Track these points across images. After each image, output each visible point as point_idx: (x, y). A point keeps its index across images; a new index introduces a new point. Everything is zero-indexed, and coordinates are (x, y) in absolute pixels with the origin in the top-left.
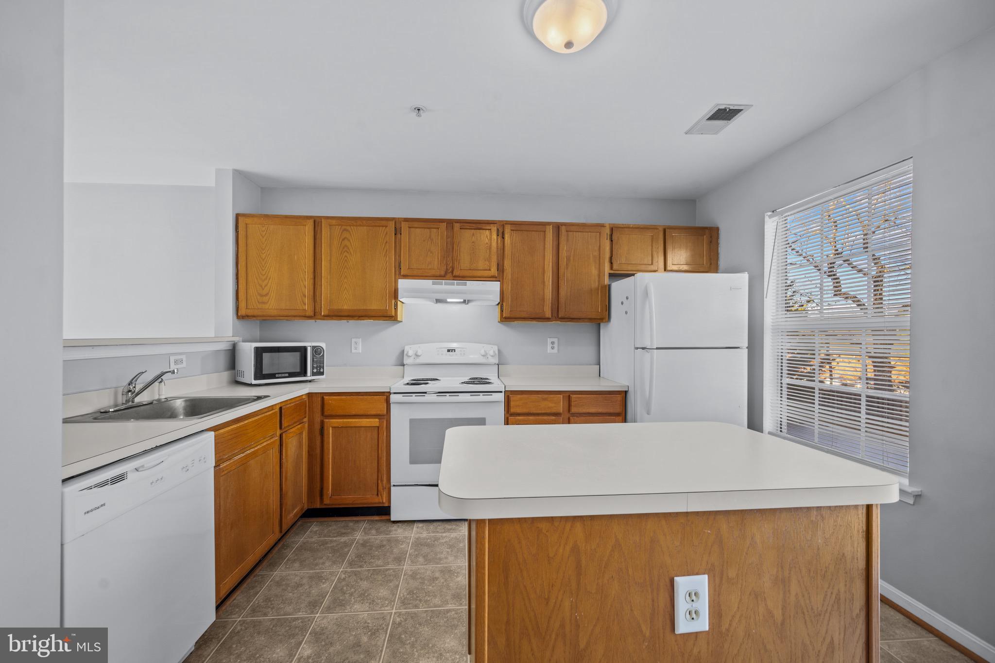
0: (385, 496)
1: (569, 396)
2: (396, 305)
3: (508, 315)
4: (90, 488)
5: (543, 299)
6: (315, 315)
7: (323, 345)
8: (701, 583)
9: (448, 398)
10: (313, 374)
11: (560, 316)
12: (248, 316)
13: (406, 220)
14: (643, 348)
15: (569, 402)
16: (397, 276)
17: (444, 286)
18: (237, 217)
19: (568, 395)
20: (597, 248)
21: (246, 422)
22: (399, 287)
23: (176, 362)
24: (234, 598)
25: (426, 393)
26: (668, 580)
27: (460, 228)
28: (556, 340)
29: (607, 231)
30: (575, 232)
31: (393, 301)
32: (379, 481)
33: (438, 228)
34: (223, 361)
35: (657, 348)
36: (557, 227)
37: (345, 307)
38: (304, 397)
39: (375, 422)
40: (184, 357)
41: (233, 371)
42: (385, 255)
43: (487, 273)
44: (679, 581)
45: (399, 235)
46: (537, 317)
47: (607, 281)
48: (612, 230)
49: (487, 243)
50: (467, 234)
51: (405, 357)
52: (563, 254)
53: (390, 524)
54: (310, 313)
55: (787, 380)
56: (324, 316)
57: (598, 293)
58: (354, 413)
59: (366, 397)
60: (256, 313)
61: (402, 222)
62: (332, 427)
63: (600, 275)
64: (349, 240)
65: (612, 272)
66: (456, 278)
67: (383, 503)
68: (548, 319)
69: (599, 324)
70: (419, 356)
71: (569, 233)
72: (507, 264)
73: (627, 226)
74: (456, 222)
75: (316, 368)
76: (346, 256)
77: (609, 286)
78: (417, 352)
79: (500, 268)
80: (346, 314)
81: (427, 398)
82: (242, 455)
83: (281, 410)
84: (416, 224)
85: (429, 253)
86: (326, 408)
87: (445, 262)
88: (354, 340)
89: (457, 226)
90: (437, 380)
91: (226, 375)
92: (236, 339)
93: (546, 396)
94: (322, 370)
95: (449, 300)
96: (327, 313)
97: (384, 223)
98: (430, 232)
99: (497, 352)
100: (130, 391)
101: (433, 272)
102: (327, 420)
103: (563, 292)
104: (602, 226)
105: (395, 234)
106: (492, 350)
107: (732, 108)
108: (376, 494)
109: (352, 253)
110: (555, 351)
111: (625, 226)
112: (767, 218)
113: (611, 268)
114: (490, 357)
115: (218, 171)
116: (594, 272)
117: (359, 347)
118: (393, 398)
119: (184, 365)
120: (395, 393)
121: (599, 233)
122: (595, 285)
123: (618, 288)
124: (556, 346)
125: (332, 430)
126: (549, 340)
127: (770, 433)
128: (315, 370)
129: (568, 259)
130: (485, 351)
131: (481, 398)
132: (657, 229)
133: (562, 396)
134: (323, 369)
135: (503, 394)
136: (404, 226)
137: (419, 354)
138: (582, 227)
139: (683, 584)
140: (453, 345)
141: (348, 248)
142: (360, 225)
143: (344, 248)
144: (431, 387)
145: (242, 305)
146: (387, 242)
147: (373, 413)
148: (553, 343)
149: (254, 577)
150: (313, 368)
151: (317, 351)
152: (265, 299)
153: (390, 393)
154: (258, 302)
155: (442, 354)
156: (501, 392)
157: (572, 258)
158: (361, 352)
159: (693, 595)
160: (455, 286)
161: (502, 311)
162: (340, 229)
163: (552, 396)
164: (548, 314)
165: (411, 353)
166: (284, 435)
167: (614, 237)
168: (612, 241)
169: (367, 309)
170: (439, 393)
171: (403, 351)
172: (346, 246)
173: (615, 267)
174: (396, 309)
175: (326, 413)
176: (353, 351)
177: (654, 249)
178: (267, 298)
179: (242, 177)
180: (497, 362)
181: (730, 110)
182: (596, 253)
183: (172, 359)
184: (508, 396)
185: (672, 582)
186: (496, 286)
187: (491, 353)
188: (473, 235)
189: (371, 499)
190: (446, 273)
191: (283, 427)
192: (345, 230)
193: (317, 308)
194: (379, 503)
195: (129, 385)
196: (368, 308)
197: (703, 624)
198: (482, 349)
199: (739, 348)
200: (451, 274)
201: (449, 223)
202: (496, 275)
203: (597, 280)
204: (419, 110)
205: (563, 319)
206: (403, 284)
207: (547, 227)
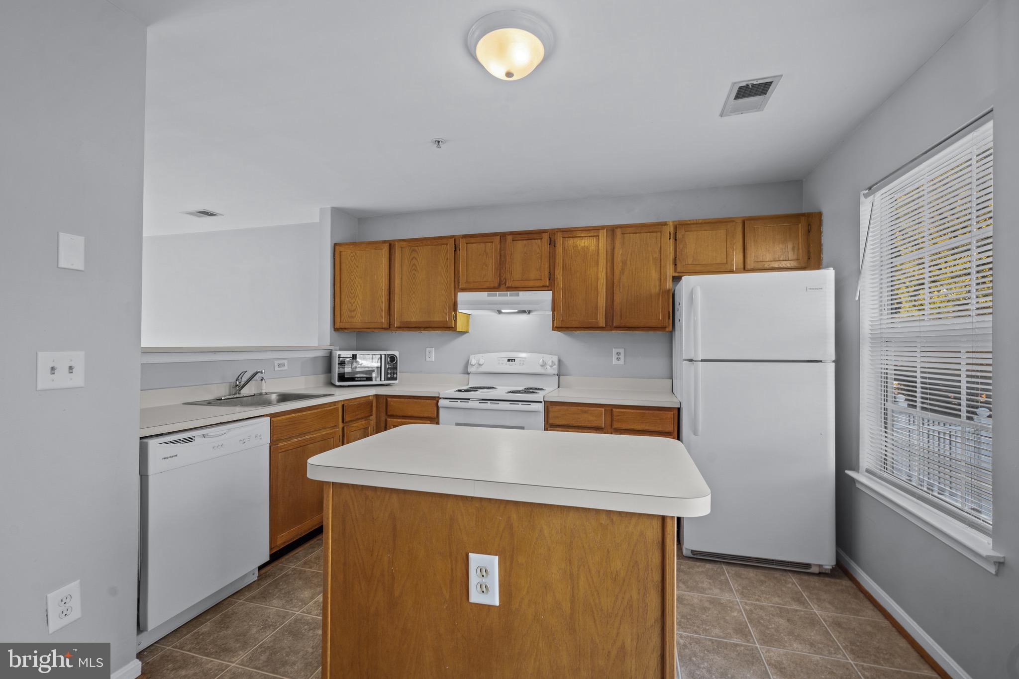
1: (612, 410)
2: (455, 317)
3: (560, 325)
4: (167, 443)
5: (596, 308)
6: (389, 327)
7: (397, 353)
8: (491, 562)
9: (489, 405)
10: (388, 379)
11: (615, 325)
12: (341, 329)
13: (465, 236)
14: (691, 360)
15: (612, 417)
16: (457, 289)
17: (498, 297)
18: (335, 246)
19: (610, 408)
20: (657, 250)
21: (304, 413)
22: (458, 299)
23: (279, 365)
24: (297, 552)
25: (469, 399)
26: (464, 555)
27: (513, 240)
28: (622, 351)
29: (670, 229)
30: (632, 233)
31: (453, 312)
33: (492, 242)
34: (321, 366)
35: (702, 361)
36: (612, 230)
37: (414, 320)
38: (371, 398)
40: (286, 362)
41: (329, 374)
42: (446, 271)
43: (538, 284)
44: (473, 556)
45: (458, 252)
46: (590, 326)
47: (669, 284)
48: (675, 228)
49: (538, 253)
50: (520, 244)
51: (469, 366)
52: (619, 258)
54: (386, 325)
56: (397, 328)
57: (659, 299)
58: (410, 414)
59: (419, 401)
60: (347, 326)
61: (461, 239)
63: (662, 278)
64: (416, 259)
65: (677, 275)
66: (509, 289)
68: (604, 329)
70: (482, 365)
71: (625, 235)
72: (559, 272)
73: (695, 222)
74: (509, 235)
75: (391, 374)
76: (414, 274)
78: (479, 361)
79: (551, 277)
80: (414, 326)
81: (471, 404)
82: (300, 439)
83: (345, 406)
84: (472, 240)
85: (484, 266)
86: (389, 408)
87: (498, 273)
88: (428, 349)
89: (509, 238)
90: (493, 388)
91: (322, 378)
92: (332, 348)
93: (586, 409)
94: (395, 376)
95: (503, 311)
96: (399, 325)
97: (444, 241)
98: (485, 247)
99: (556, 363)
100: (237, 385)
101: (487, 285)
102: (390, 419)
103: (617, 299)
104: (665, 224)
105: (455, 251)
106: (552, 360)
107: (755, 83)
109: (419, 270)
110: (622, 362)
111: (693, 222)
112: (862, 199)
113: (675, 271)
114: (548, 367)
115: (322, 211)
116: (654, 275)
117: (432, 356)
118: (442, 403)
119: (286, 368)
120: (445, 398)
121: (659, 233)
122: (655, 290)
124: (622, 356)
126: (615, 351)
128: (389, 376)
129: (624, 263)
130: (543, 361)
131: (520, 407)
132: (733, 221)
133: (603, 410)
134: (397, 374)
135: (544, 404)
136: (462, 243)
137: (481, 363)
138: (642, 228)
139: (476, 560)
140: (512, 355)
141: (416, 267)
142: (426, 245)
143: (412, 267)
144: (480, 394)
145: (338, 319)
146: (447, 260)
147: (426, 415)
148: (618, 354)
149: (318, 540)
150: (387, 373)
151: (390, 358)
152: (353, 314)
153: (439, 398)
154: (349, 317)
155: (502, 364)
156: (541, 402)
157: (628, 262)
158: (434, 360)
159: (484, 572)
160: (508, 297)
161: (553, 321)
162: (410, 250)
163: (592, 409)
164: (602, 323)
165: (474, 362)
166: (345, 428)
167: (679, 236)
168: (676, 240)
169: (430, 321)
170: (483, 400)
171: (468, 361)
172: (414, 264)
173: (679, 269)
174: (455, 321)
175: (389, 413)
176: (428, 359)
177: (729, 246)
178: (355, 312)
179: (339, 214)
180: (557, 372)
181: (753, 85)
182: (657, 255)
183: (276, 363)
184: (548, 407)
185: (467, 557)
186: (547, 296)
187: (550, 363)
188: (525, 245)
190: (500, 285)
191: (345, 421)
192: (413, 250)
193: (391, 321)
195: (237, 380)
196: (433, 319)
197: (494, 599)
198: (539, 358)
199: (821, 361)
200: (504, 285)
201: (503, 236)
202: (548, 284)
203: (657, 283)
204: (439, 142)
205: (618, 328)
206: (462, 297)
207: (601, 231)
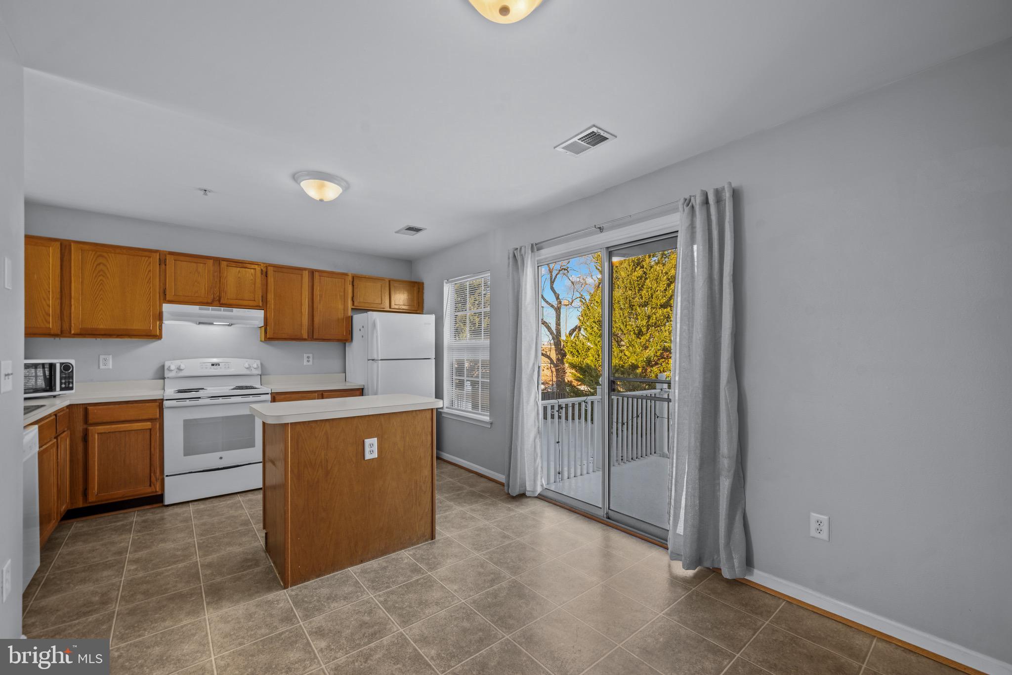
0: (158, 485)
1: (322, 394)
2: (161, 326)
3: (272, 336)
5: (301, 325)
6: (63, 333)
7: (72, 362)
8: (375, 441)
9: (220, 401)
10: (62, 389)
11: (314, 337)
13: (173, 253)
14: (373, 360)
16: (162, 301)
17: (210, 311)
19: (321, 393)
20: (343, 290)
22: (164, 310)
25: (200, 398)
26: (362, 441)
27: (227, 266)
28: (311, 355)
29: (350, 278)
30: (326, 277)
31: (158, 323)
32: (152, 474)
33: (205, 264)
35: (381, 360)
36: (312, 272)
37: (102, 327)
39: (148, 425)
42: (147, 282)
43: (251, 303)
44: (366, 440)
45: (163, 266)
46: (296, 337)
47: (350, 313)
48: (353, 278)
49: (251, 279)
50: (234, 271)
51: (166, 372)
52: (317, 292)
53: (164, 508)
54: (57, 332)
55: (454, 377)
56: (74, 334)
57: (344, 322)
58: (123, 419)
61: (167, 255)
62: (98, 434)
63: (345, 309)
64: (105, 265)
65: (354, 307)
66: (222, 305)
67: (156, 492)
68: (305, 340)
69: (345, 343)
70: (183, 370)
71: (321, 277)
72: (271, 297)
74: (222, 260)
75: (66, 383)
76: (102, 280)
77: (352, 317)
78: (180, 366)
79: (264, 299)
80: (103, 333)
81: (200, 402)
83: (57, 416)
84: (182, 258)
85: (197, 283)
86: (90, 417)
87: (212, 292)
88: (102, 357)
89: (224, 264)
90: (203, 389)
93: (305, 395)
94: (71, 385)
95: (215, 323)
96: (78, 331)
97: (146, 253)
98: (197, 267)
99: (260, 366)
101: (200, 300)
102: (92, 428)
103: (316, 320)
104: (346, 274)
105: (159, 265)
106: (256, 364)
107: (416, 227)
108: (149, 485)
109: (109, 277)
110: (311, 363)
111: (363, 276)
112: (445, 284)
113: (353, 305)
114: (252, 369)
116: (341, 306)
117: (109, 363)
118: (166, 404)
120: (167, 400)
121: (344, 280)
122: (341, 316)
123: (359, 319)
124: (311, 359)
125: (98, 436)
126: (305, 355)
127: (447, 408)
128: (63, 386)
129: (320, 296)
130: (249, 365)
131: (251, 399)
132: (384, 280)
133: (316, 394)
134: (72, 383)
135: (270, 395)
136: (170, 260)
137: (182, 368)
138: (331, 274)
139: (368, 442)
140: (215, 360)
141: (104, 273)
142: (119, 253)
143: (99, 272)
144: (201, 393)
146: (150, 271)
147: (145, 417)
148: (308, 357)
150: (61, 383)
151: (66, 367)
153: (162, 400)
155: (206, 368)
156: (267, 394)
157: (323, 296)
158: (111, 367)
159: (371, 445)
160: (222, 312)
161: (266, 332)
162: (94, 255)
163: (309, 394)
164: (305, 336)
165: (173, 367)
166: (58, 439)
167: (355, 283)
168: (353, 286)
169: (127, 329)
170: (212, 397)
171: (163, 366)
172: (101, 270)
173: (355, 304)
174: (161, 329)
175: (90, 422)
176: (102, 367)
177: (383, 294)
180: (260, 373)
182: (342, 294)
184: (273, 397)
185: (364, 441)
186: (260, 314)
187: (255, 366)
188: (239, 272)
189: (145, 490)
190: (213, 300)
192: (100, 256)
193: (65, 327)
194: (152, 492)
196: (129, 328)
197: (375, 455)
198: (246, 363)
199: (430, 359)
200: (217, 302)
201: (218, 261)
202: (261, 305)
203: (342, 312)
204: (205, 191)
205: (317, 340)
206: (167, 308)
207: (304, 271)
